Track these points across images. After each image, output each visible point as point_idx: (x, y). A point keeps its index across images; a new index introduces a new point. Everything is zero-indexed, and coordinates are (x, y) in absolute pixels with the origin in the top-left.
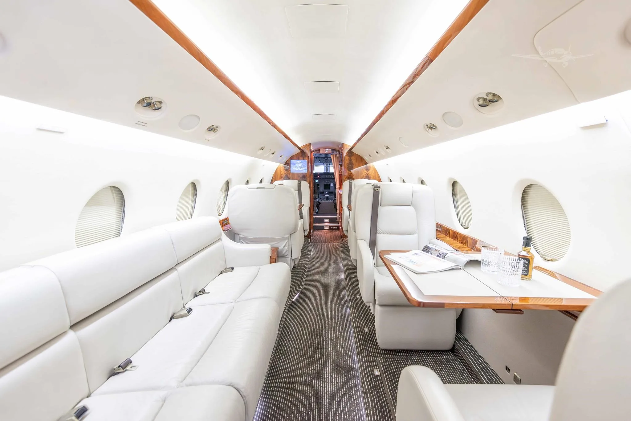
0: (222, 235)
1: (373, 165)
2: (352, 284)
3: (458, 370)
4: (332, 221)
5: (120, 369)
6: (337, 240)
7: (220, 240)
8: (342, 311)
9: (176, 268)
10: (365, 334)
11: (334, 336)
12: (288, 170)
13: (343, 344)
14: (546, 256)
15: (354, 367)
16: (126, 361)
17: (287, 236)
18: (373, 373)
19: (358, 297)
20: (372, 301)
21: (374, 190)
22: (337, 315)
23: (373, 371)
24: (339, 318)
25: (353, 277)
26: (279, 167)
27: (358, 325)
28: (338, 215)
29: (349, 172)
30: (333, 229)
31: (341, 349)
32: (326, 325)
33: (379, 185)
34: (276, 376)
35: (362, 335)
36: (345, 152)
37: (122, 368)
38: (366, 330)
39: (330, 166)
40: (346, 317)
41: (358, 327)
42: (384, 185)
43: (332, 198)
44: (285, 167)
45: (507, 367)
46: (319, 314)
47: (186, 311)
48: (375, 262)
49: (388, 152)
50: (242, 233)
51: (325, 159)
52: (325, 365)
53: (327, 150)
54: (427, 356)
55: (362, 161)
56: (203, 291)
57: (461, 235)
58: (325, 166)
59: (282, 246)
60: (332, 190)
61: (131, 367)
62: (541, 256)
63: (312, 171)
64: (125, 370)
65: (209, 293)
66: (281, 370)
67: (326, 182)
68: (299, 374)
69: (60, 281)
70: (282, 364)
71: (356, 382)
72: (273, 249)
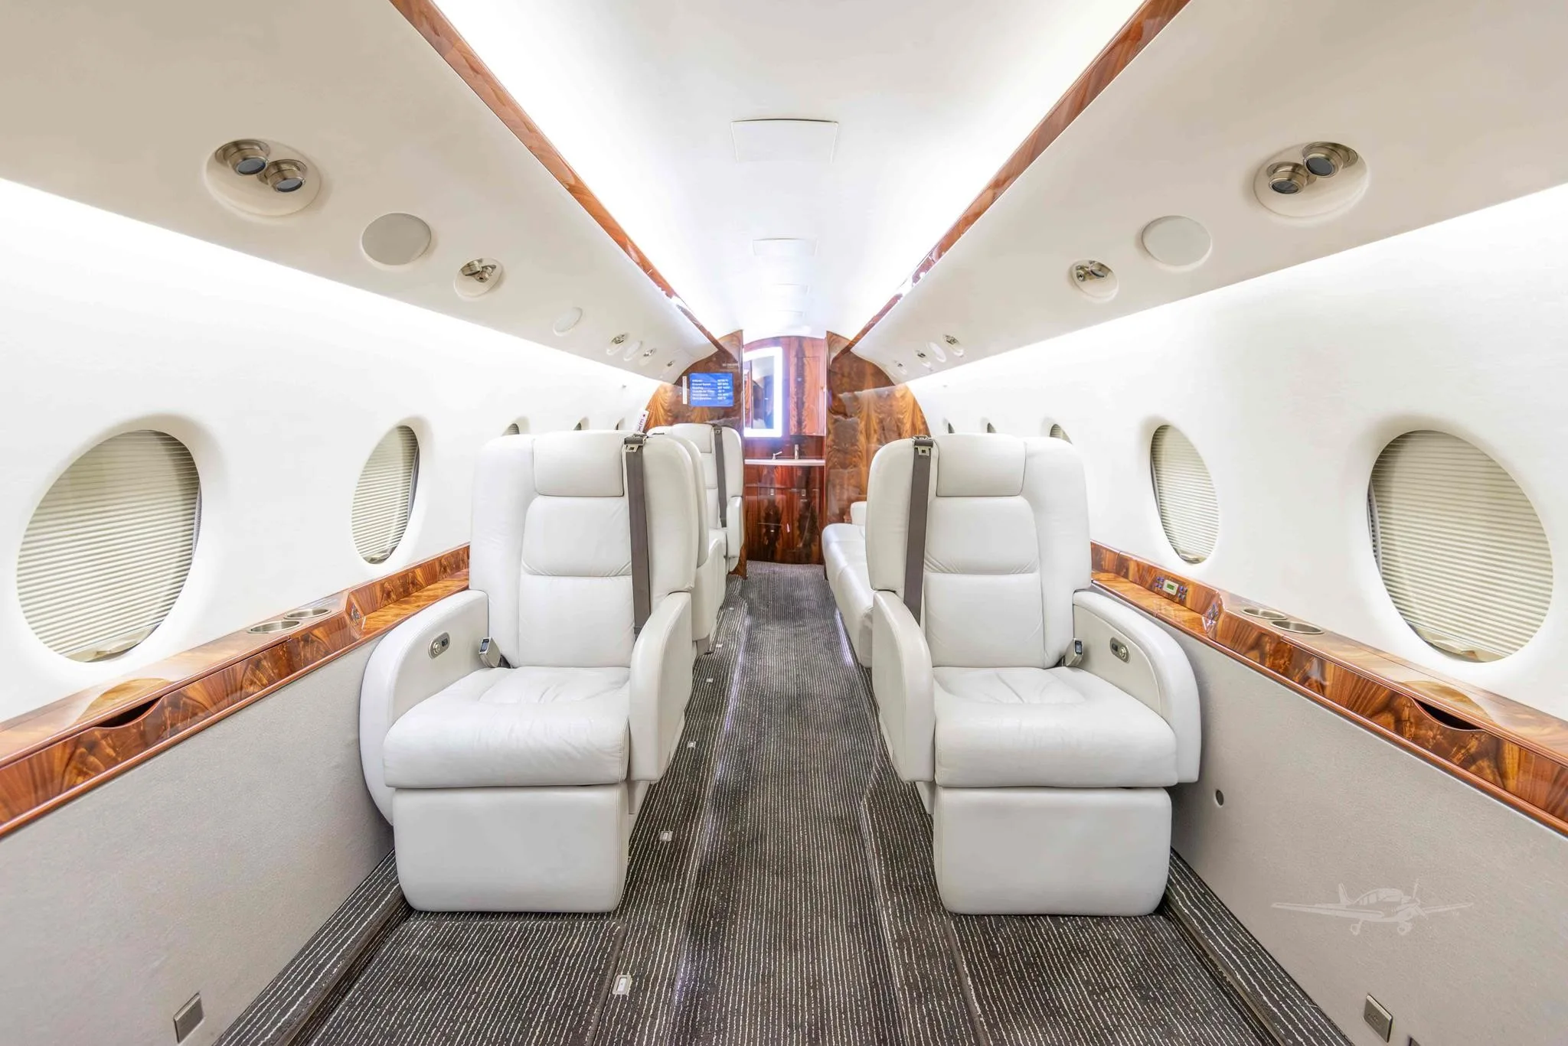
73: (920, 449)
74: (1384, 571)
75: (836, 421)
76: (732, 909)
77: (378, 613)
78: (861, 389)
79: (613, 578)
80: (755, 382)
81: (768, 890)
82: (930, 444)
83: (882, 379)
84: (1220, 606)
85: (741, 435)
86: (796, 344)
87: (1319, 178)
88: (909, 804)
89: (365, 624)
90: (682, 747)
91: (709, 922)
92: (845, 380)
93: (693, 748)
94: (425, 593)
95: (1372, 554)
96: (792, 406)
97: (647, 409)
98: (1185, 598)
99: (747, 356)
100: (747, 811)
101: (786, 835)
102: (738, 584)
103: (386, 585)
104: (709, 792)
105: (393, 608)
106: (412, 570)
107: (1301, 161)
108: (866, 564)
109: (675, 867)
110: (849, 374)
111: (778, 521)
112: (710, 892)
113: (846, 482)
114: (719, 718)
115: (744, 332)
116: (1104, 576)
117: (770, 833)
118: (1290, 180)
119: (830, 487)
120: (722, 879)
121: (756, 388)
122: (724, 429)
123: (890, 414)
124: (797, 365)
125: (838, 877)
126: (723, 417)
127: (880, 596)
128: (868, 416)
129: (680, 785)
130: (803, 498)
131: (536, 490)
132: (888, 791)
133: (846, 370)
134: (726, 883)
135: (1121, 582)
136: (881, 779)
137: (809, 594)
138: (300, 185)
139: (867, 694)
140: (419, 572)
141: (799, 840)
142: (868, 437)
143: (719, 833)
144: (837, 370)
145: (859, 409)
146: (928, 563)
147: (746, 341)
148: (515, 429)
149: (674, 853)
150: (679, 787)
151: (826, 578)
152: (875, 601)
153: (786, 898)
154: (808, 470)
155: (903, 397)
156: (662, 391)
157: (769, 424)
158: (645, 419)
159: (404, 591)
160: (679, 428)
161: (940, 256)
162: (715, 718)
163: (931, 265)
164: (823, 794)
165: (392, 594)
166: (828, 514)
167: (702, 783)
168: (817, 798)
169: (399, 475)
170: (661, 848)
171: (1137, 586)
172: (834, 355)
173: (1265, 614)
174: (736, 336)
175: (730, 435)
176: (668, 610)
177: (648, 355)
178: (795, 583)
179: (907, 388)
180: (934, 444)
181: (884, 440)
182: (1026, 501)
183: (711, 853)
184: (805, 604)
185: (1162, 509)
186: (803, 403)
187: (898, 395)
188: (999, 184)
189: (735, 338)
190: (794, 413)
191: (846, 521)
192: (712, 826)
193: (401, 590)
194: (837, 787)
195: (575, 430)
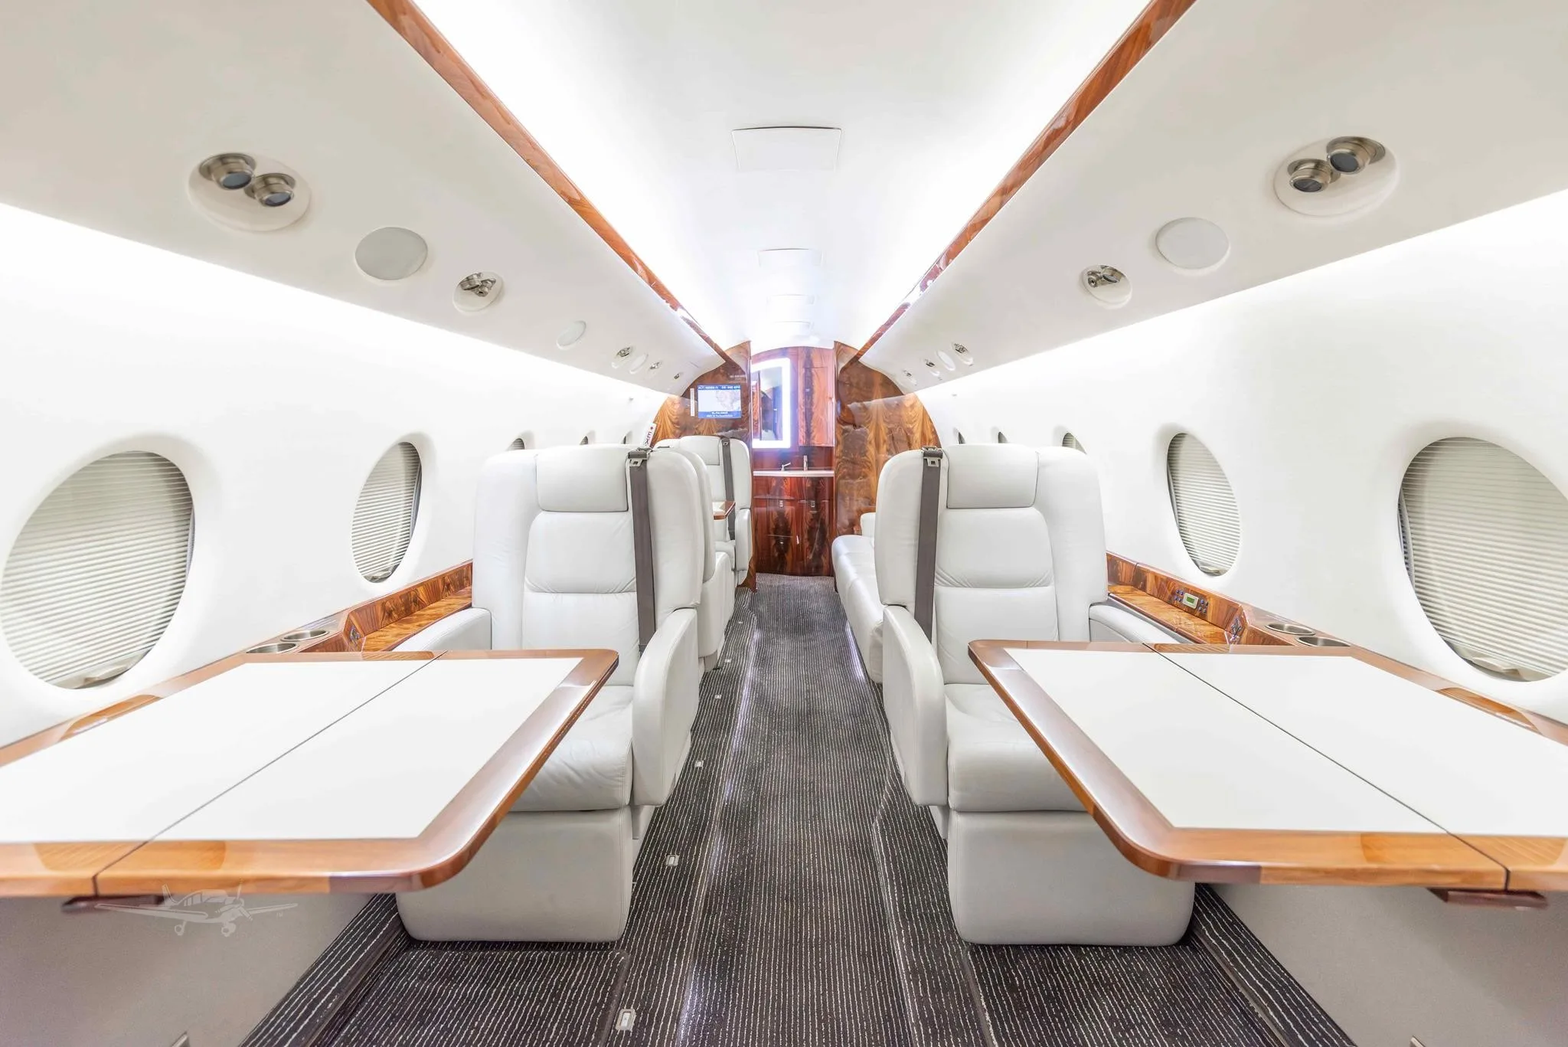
73: (929, 460)
74: (1418, 584)
75: (845, 431)
76: (741, 937)
77: (377, 633)
78: (869, 399)
79: (617, 595)
80: (763, 393)
81: (778, 916)
82: (940, 456)
83: (891, 388)
84: (1243, 621)
85: (749, 446)
86: (803, 355)
87: (1343, 175)
88: (922, 827)
89: (365, 645)
90: (689, 766)
91: (717, 951)
92: (854, 390)
93: (700, 768)
94: (429, 612)
95: (1404, 566)
96: (801, 416)
97: (654, 422)
98: (1206, 612)
99: (754, 368)
100: (756, 833)
101: (796, 858)
102: (747, 596)
103: (388, 604)
104: (717, 814)
105: (393, 627)
106: (415, 588)
107: (1324, 156)
108: (875, 576)
109: (681, 894)
110: (858, 384)
111: (787, 532)
112: (717, 918)
113: (855, 493)
114: (728, 735)
115: (751, 343)
116: (1120, 589)
117: (780, 856)
118: (1312, 177)
119: (839, 497)
120: (730, 905)
121: (764, 399)
122: (732, 440)
123: (900, 424)
124: (805, 375)
125: (849, 903)
126: (731, 429)
127: (890, 611)
128: (878, 426)
129: (687, 807)
130: (812, 509)
131: (539, 506)
132: (901, 813)
133: (854, 381)
134: (734, 910)
135: (1139, 595)
136: (893, 799)
137: (818, 606)
138: (289, 199)
139: (878, 710)
140: (421, 590)
141: (809, 863)
142: (878, 447)
143: (727, 855)
144: (845, 379)
145: (869, 418)
146: (939, 577)
147: (753, 352)
148: (520, 444)
149: (680, 878)
150: (686, 809)
151: (836, 590)
152: (884, 615)
153: (796, 924)
154: (817, 481)
155: (912, 406)
156: (669, 403)
157: (777, 437)
158: (653, 431)
159: (406, 610)
160: (687, 441)
161: (947, 264)
162: (723, 736)
163: (938, 273)
164: (834, 815)
165: (393, 613)
166: (838, 525)
167: (710, 805)
168: (827, 819)
169: (402, 492)
170: (667, 873)
171: (1155, 599)
172: (842, 365)
173: (1291, 629)
174: (744, 348)
175: (739, 448)
176: (673, 626)
177: (654, 368)
178: (803, 594)
179: (916, 397)
180: (944, 454)
181: (894, 449)
182: (1038, 512)
183: (719, 878)
184: (816, 617)
185: (1180, 519)
186: (812, 414)
187: (908, 404)
188: (1006, 191)
189: (742, 350)
190: (802, 423)
191: (856, 532)
192: (720, 848)
193: (403, 608)
194: (849, 808)
195: (581, 444)
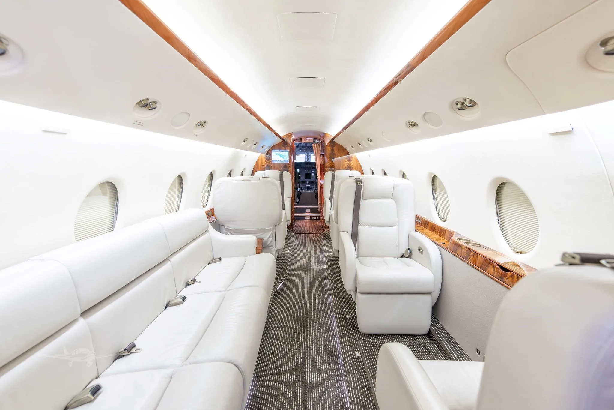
0: (209, 227)
1: (355, 156)
2: (334, 273)
3: (433, 353)
4: (313, 211)
5: (125, 352)
6: (318, 231)
7: (207, 232)
8: (324, 298)
9: (169, 259)
10: (346, 319)
11: (317, 322)
12: (269, 160)
13: (325, 329)
14: (516, 248)
15: (336, 350)
16: (131, 345)
17: (272, 228)
18: (354, 355)
19: (340, 285)
20: (354, 289)
21: (357, 183)
22: (320, 302)
23: (355, 353)
24: (321, 306)
25: (335, 266)
26: (261, 157)
27: (340, 312)
28: (319, 205)
29: (331, 163)
30: (314, 219)
31: (324, 334)
32: (309, 313)
33: (361, 179)
34: (264, 359)
35: (344, 321)
36: (327, 141)
37: (127, 350)
38: (348, 316)
39: (312, 155)
40: (328, 304)
41: (340, 314)
42: (367, 178)
43: (314, 188)
44: (266, 157)
45: (477, 350)
46: (303, 302)
47: (181, 299)
48: (357, 253)
49: (371, 144)
50: (226, 225)
51: (307, 148)
52: (309, 349)
53: (308, 139)
54: (404, 340)
55: (344, 151)
56: (194, 281)
57: (438, 227)
58: (307, 155)
59: (266, 237)
60: (313, 179)
61: (135, 350)
62: (512, 248)
63: (293, 161)
64: (130, 353)
65: (200, 282)
66: (269, 353)
67: (307, 171)
68: (286, 356)
69: (70, 273)
70: (270, 348)
71: (338, 363)
72: (259, 240)
